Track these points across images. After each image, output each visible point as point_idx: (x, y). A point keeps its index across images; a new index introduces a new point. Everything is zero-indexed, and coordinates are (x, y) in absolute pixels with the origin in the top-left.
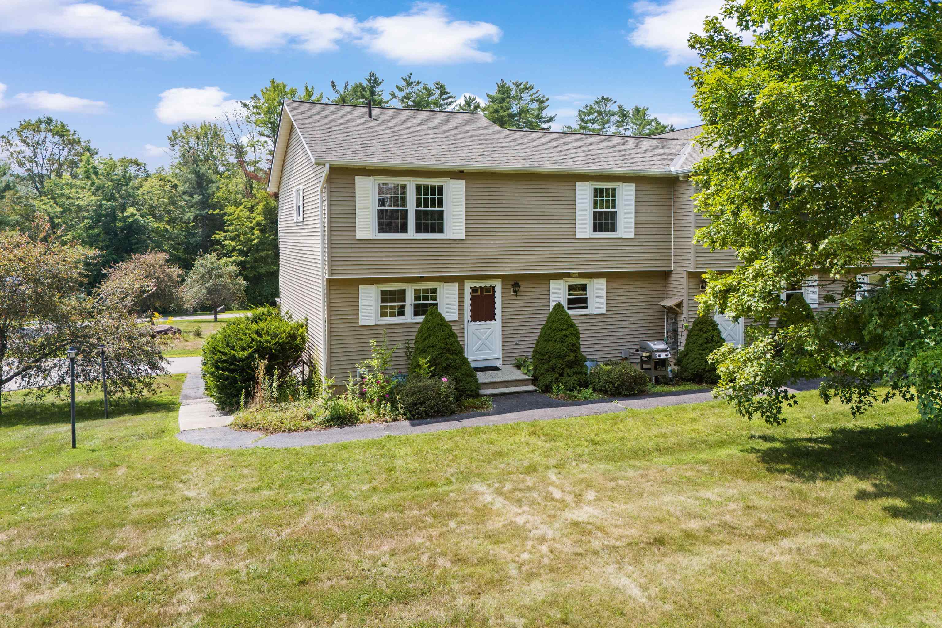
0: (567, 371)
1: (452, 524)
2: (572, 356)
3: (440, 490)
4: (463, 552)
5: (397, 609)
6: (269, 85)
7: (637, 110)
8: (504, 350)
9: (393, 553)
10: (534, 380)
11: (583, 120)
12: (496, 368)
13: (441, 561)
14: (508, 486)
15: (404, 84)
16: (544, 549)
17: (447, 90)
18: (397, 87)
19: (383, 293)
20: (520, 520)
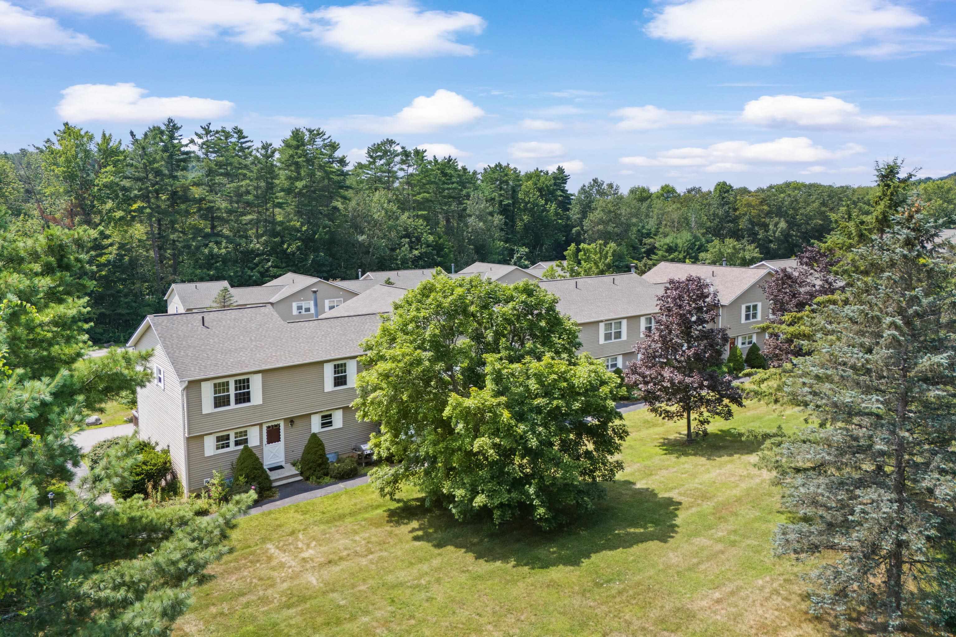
0: (318, 469)
1: (258, 565)
2: (320, 461)
3: (252, 549)
4: (262, 576)
5: (241, 598)
6: (62, 128)
7: (417, 152)
8: (286, 457)
9: (237, 580)
10: (301, 474)
11: (371, 157)
12: (281, 467)
13: (254, 580)
14: (282, 544)
15: (204, 132)
16: (290, 570)
17: (245, 134)
18: (196, 134)
19: (217, 438)
20: (283, 560)
